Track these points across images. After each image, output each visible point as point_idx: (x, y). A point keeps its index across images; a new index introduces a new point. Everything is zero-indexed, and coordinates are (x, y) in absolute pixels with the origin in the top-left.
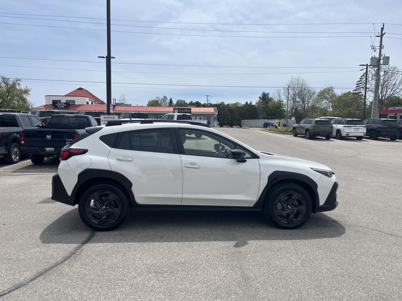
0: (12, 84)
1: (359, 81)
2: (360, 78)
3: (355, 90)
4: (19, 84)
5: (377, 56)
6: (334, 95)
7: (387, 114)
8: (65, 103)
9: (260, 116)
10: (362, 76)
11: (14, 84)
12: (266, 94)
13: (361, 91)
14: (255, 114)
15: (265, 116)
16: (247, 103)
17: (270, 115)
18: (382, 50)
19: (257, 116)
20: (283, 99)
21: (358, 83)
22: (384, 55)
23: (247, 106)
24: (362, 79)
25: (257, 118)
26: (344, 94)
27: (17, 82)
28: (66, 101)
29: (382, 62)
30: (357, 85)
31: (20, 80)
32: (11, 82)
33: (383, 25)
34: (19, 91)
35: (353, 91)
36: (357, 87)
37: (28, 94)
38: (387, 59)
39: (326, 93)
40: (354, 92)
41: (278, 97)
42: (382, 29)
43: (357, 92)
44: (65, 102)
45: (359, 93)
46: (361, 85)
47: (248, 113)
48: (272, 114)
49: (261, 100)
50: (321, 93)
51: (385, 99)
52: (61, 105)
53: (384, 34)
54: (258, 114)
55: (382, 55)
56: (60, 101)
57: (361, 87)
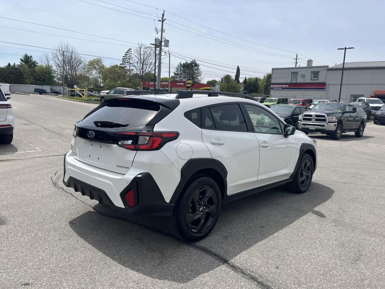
1: (124, 57)
2: (125, 54)
3: (122, 64)
5: (160, 38)
6: (103, 67)
7: (149, 88)
9: (27, 81)
10: (126, 52)
12: (28, 56)
13: (126, 66)
14: (20, 78)
15: (33, 81)
16: (9, 64)
17: (39, 80)
18: (163, 33)
19: (23, 80)
20: (52, 64)
21: (124, 58)
22: (165, 38)
23: (10, 69)
24: (126, 55)
25: (24, 83)
26: (112, 66)
29: (163, 44)
30: (123, 60)
33: (164, 12)
35: (120, 64)
36: (123, 61)
38: (167, 42)
39: (96, 64)
40: (120, 66)
41: (46, 62)
42: (163, 15)
43: (123, 66)
45: (125, 67)
46: (126, 60)
47: (12, 76)
48: (41, 80)
49: (23, 63)
50: (91, 63)
51: (145, 75)
53: (165, 20)
54: (25, 79)
55: (164, 38)
57: (126, 62)
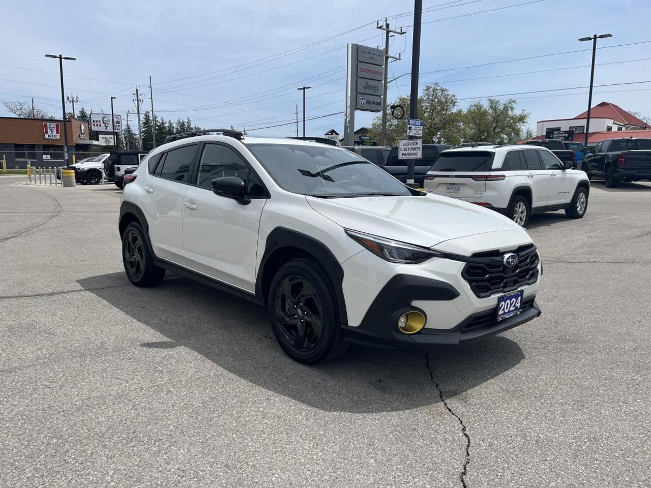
0: (502, 109)
4: (512, 108)
8: (566, 132)
11: (506, 109)
27: (510, 105)
28: (570, 127)
31: (514, 102)
32: (501, 107)
34: (512, 118)
37: (524, 122)
44: (568, 130)
52: (559, 135)
56: (558, 129)
